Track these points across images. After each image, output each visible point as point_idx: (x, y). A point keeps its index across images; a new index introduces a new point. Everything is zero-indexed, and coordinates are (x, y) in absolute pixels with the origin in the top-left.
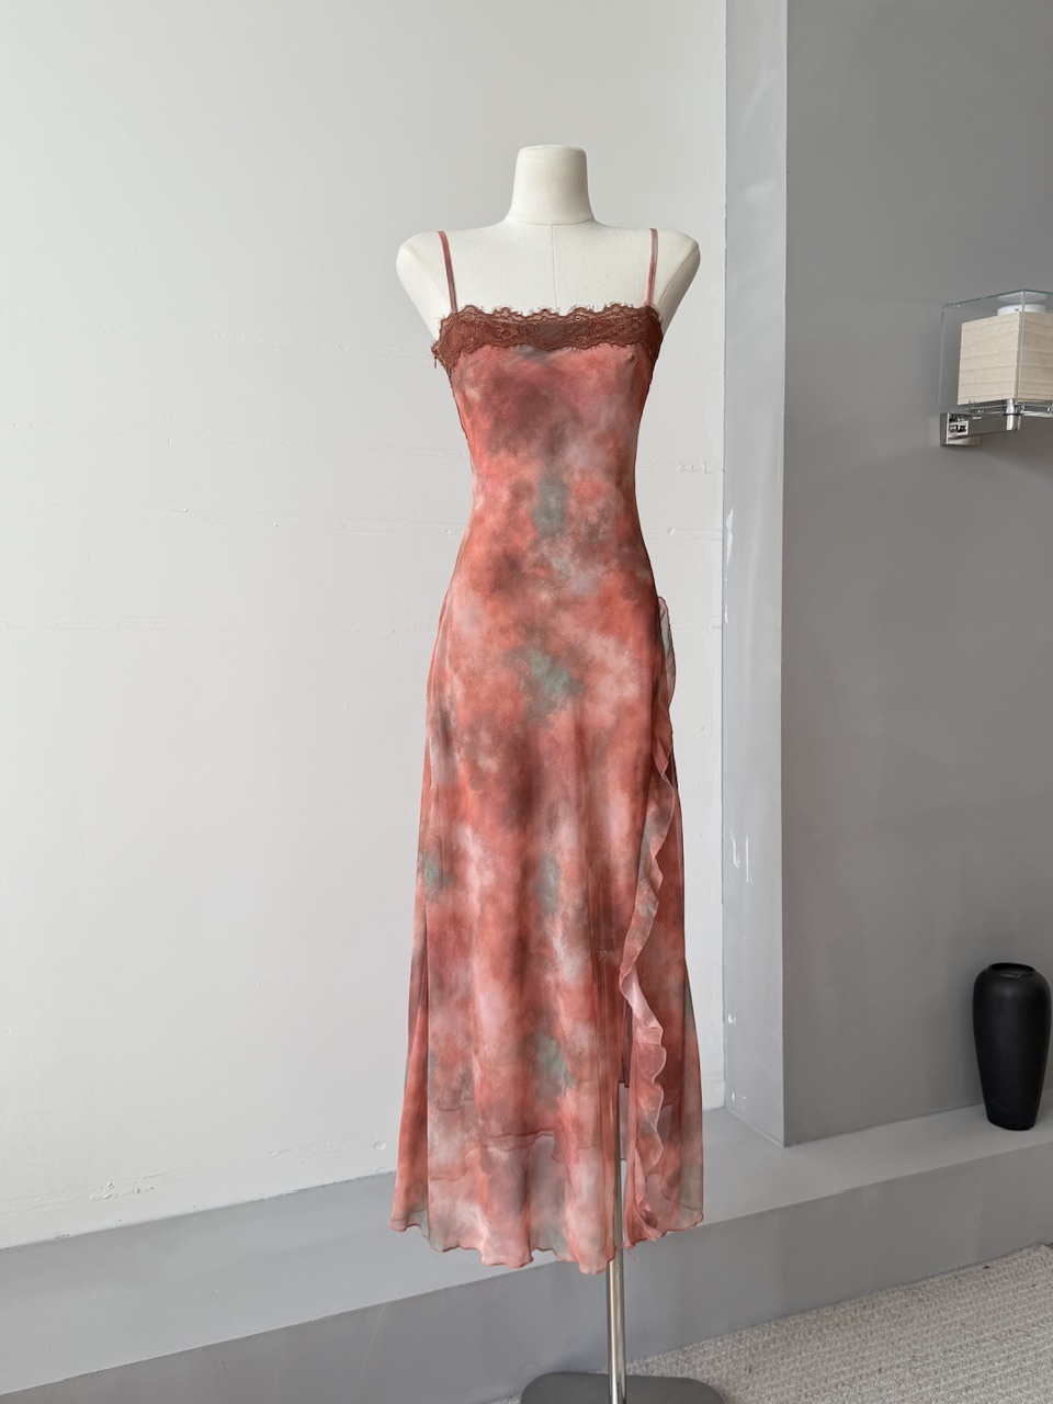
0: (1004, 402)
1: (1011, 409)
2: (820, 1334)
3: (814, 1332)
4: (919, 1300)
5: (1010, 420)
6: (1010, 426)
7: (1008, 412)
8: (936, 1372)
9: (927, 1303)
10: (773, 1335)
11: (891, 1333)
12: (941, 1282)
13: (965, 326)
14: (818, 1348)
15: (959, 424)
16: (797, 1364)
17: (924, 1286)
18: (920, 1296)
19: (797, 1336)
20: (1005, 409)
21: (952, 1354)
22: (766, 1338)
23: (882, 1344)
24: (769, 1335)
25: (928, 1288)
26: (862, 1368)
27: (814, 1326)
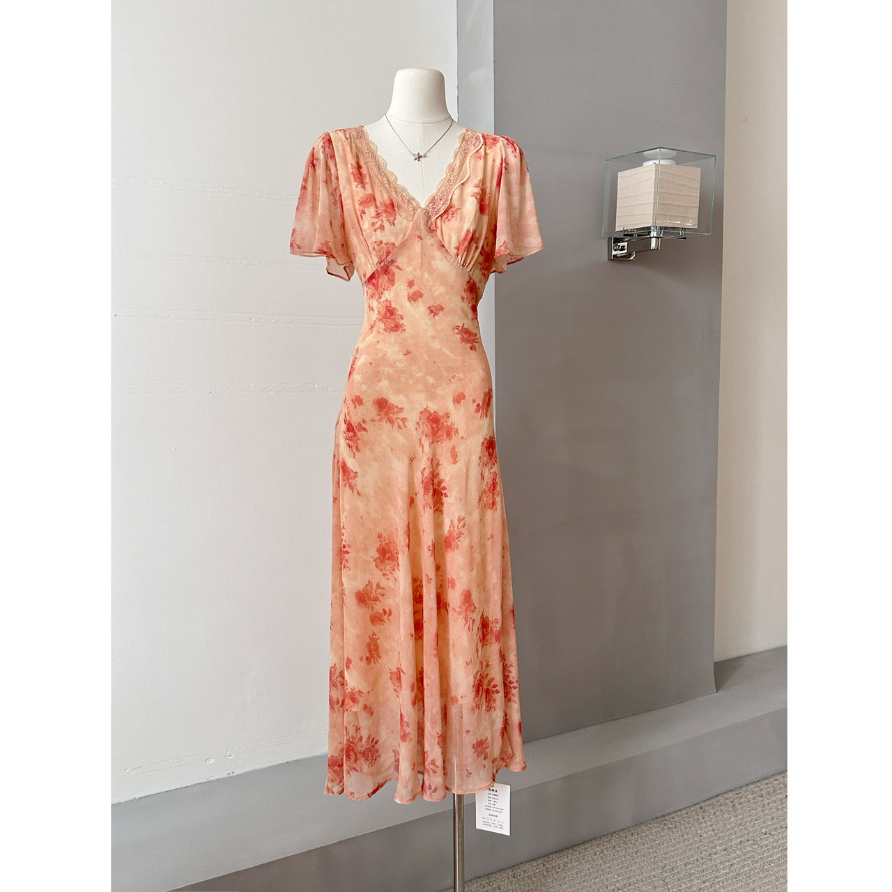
0: (649, 228)
1: (654, 234)
2: (602, 855)
3: (598, 853)
4: (669, 828)
5: (654, 241)
6: (653, 245)
7: (652, 235)
8: (679, 880)
9: (674, 830)
10: (570, 857)
11: (649, 853)
12: (687, 813)
13: (620, 174)
14: (601, 865)
15: (621, 244)
16: (587, 877)
17: (673, 818)
18: (670, 826)
19: (586, 857)
20: (649, 233)
21: (691, 866)
22: (565, 860)
23: (643, 861)
24: (567, 857)
25: (676, 819)
26: (630, 878)
27: (598, 849)
